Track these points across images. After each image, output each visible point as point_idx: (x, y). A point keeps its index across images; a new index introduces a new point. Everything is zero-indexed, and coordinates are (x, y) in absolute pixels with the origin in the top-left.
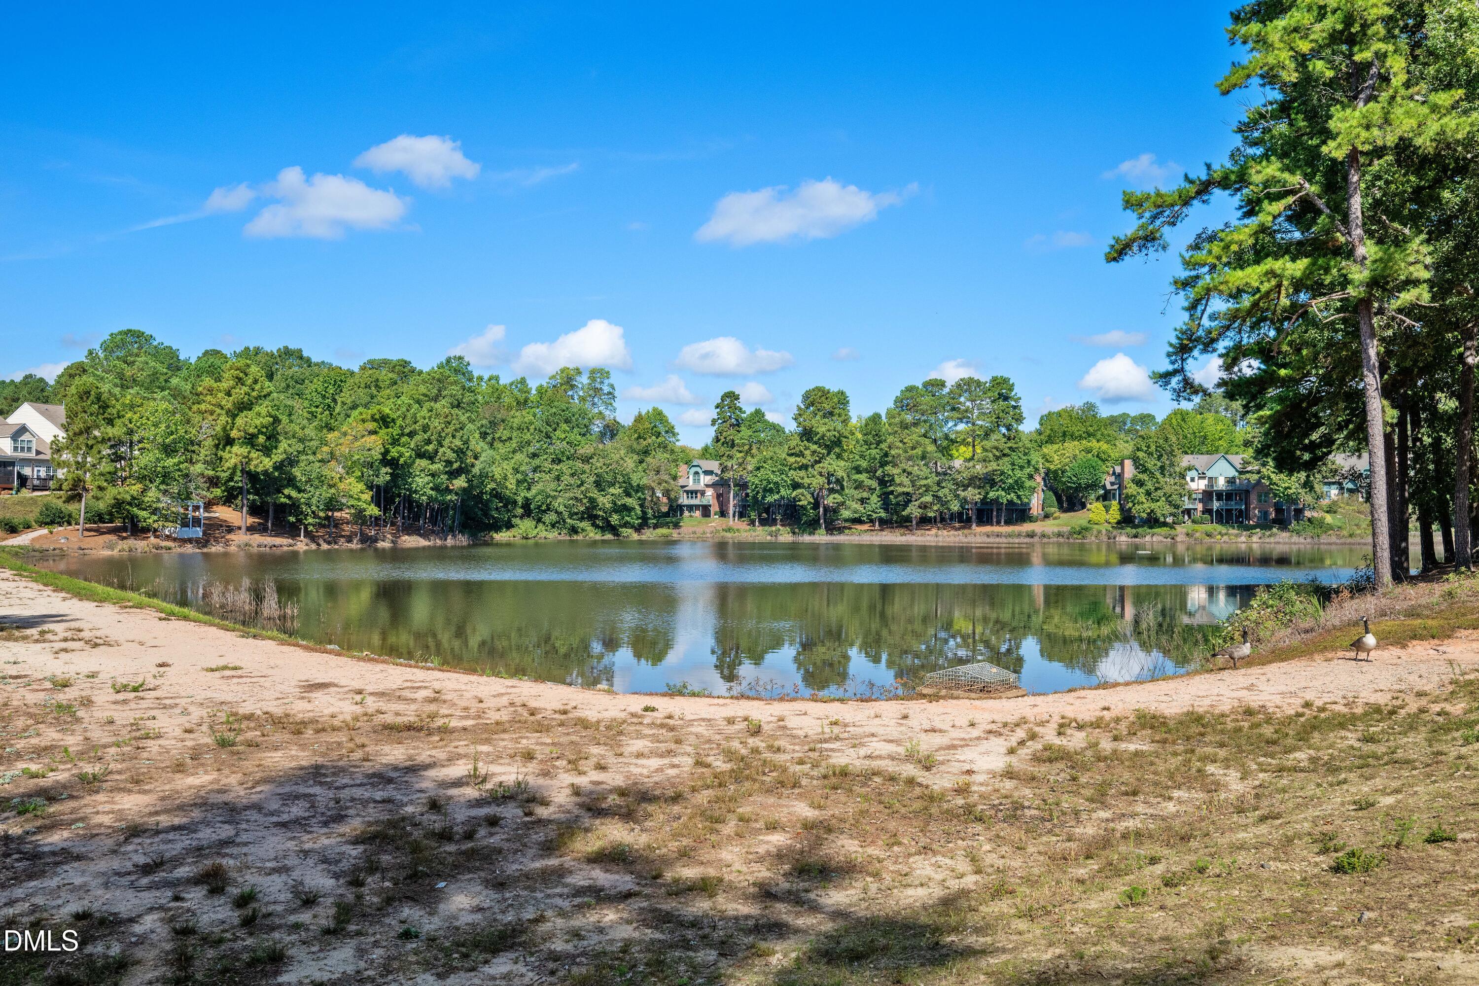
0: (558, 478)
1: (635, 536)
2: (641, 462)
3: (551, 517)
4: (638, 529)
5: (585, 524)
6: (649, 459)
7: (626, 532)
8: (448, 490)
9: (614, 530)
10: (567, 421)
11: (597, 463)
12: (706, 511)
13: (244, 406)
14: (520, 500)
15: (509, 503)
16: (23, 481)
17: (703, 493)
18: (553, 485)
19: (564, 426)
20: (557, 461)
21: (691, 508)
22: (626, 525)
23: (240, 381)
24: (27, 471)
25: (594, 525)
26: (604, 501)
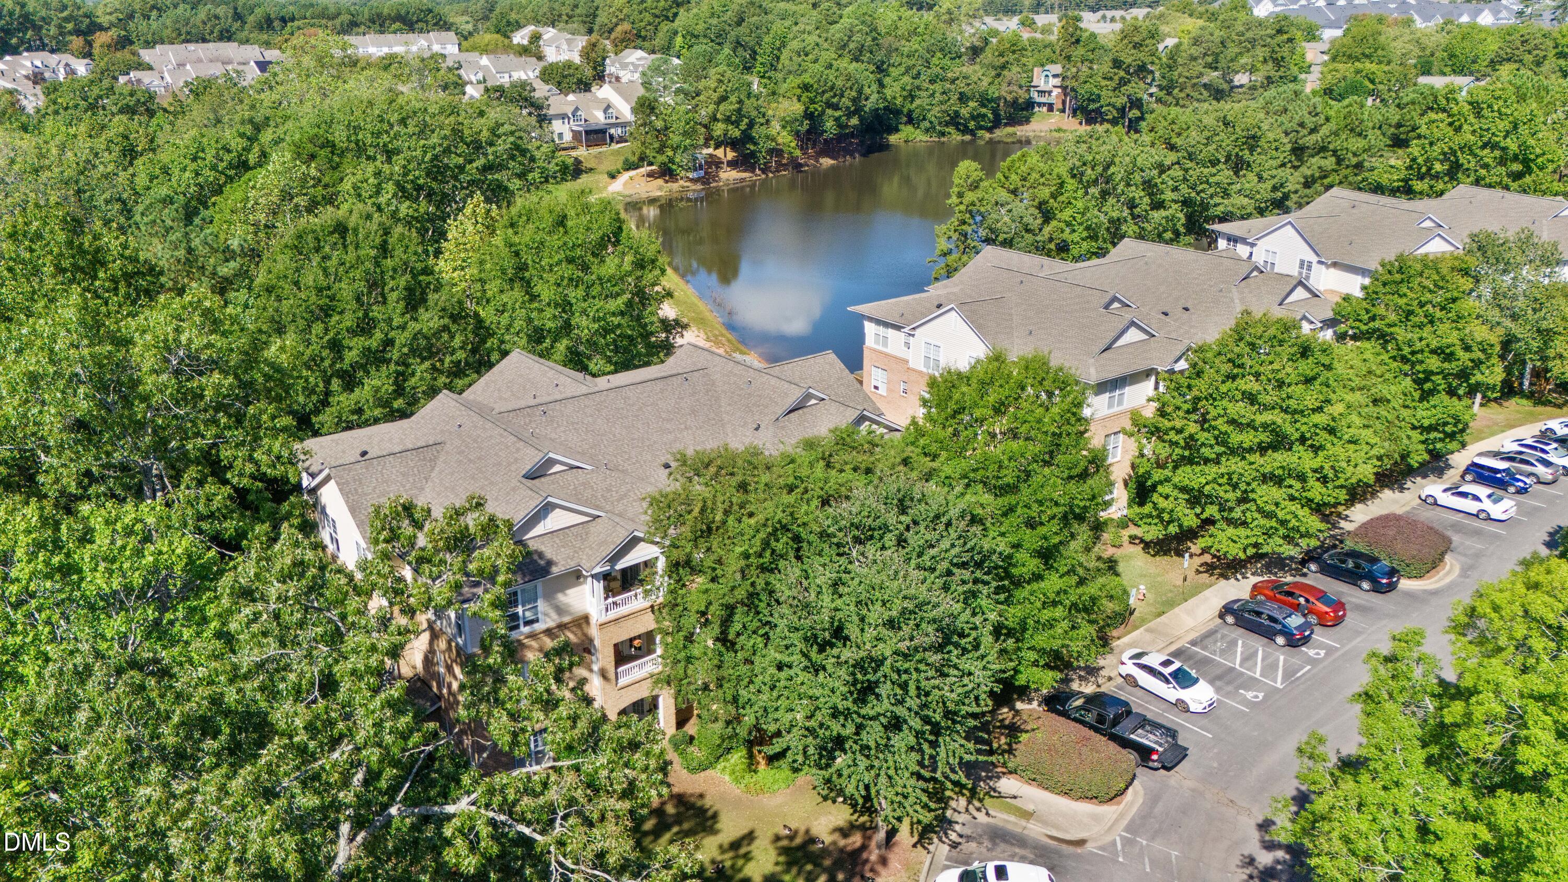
0: (932, 95)
1: (988, 136)
2: (999, 75)
3: (926, 124)
4: (990, 130)
5: (951, 129)
6: (1005, 72)
7: (981, 133)
8: (847, 126)
9: (972, 132)
10: (942, 50)
11: (961, 84)
12: (1051, 107)
13: (723, 99)
14: (905, 110)
15: (897, 112)
16: (612, 137)
17: (1050, 92)
18: (928, 101)
19: (939, 55)
20: (932, 82)
21: (1039, 105)
22: (981, 128)
23: (721, 81)
24: (612, 131)
25: (958, 129)
26: (964, 112)
